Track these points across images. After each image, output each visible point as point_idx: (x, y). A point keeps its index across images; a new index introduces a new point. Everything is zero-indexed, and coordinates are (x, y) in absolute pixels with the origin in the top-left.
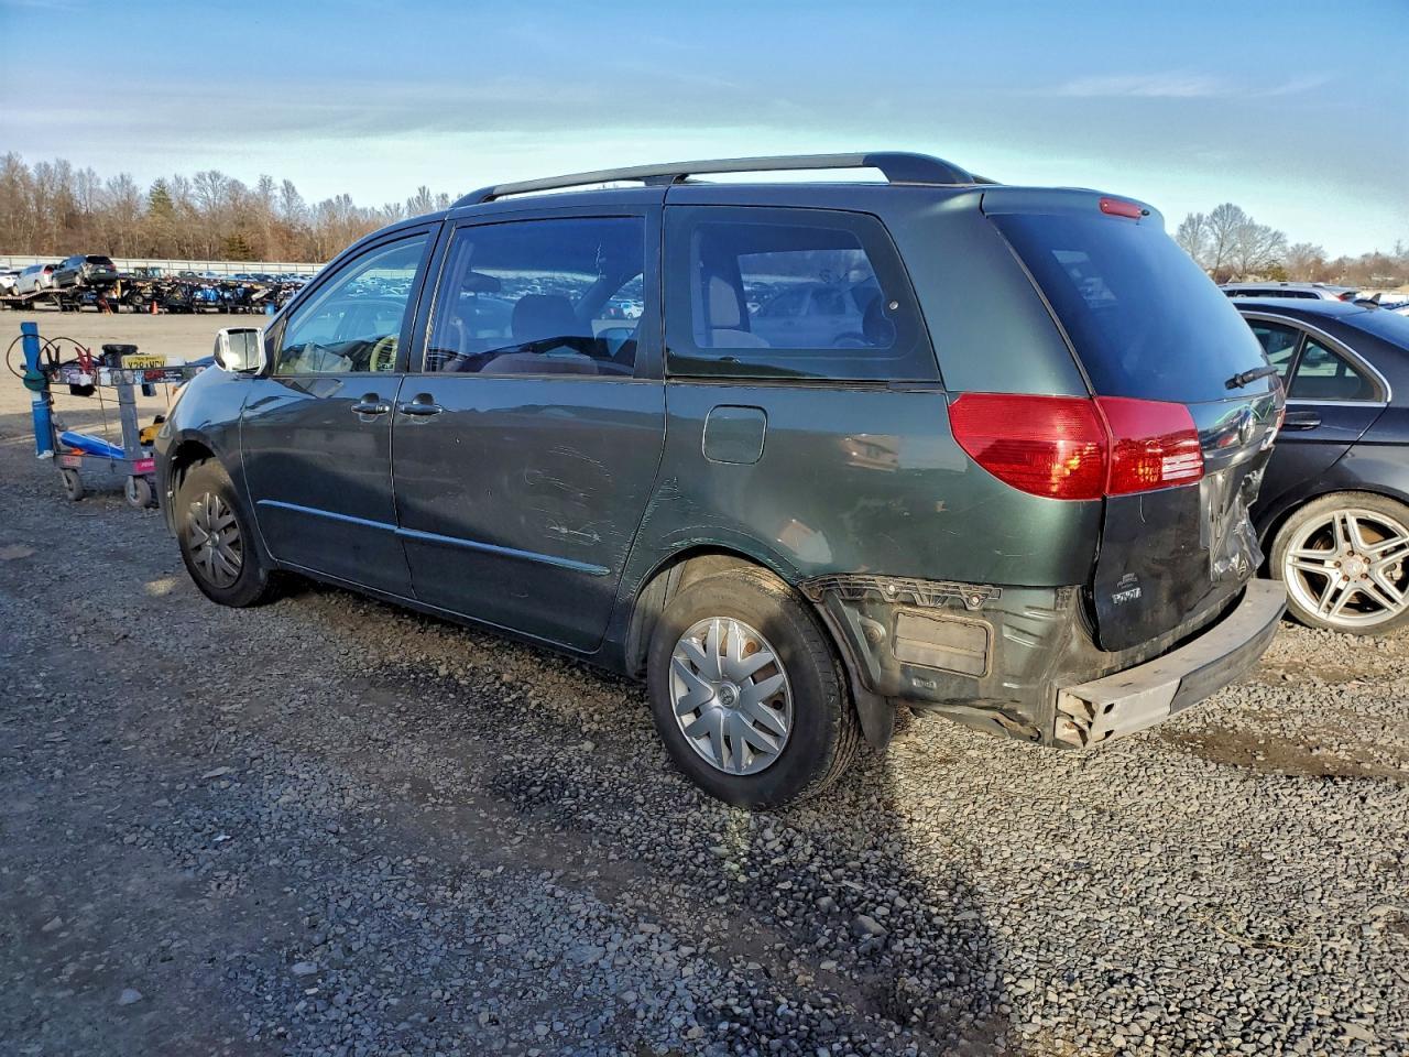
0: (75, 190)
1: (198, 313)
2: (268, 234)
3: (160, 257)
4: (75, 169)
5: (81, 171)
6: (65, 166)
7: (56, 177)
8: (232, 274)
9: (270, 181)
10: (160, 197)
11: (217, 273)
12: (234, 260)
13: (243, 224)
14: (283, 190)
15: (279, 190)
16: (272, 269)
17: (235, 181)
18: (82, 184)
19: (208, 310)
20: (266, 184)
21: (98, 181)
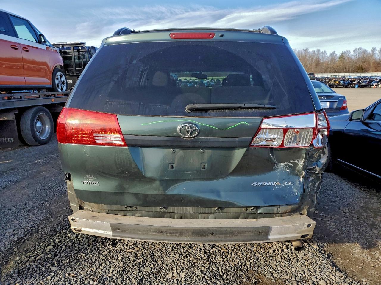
0: (320, 57)
1: (335, 87)
2: (371, 64)
3: (337, 73)
4: (321, 51)
5: (323, 51)
6: (319, 51)
7: (316, 53)
8: (356, 76)
9: (375, 49)
10: (342, 56)
11: (352, 76)
12: (358, 72)
13: (364, 62)
14: (379, 51)
15: (378, 51)
16: (369, 75)
17: (365, 50)
18: (322, 55)
19: (339, 87)
20: (374, 49)
21: (327, 54)
